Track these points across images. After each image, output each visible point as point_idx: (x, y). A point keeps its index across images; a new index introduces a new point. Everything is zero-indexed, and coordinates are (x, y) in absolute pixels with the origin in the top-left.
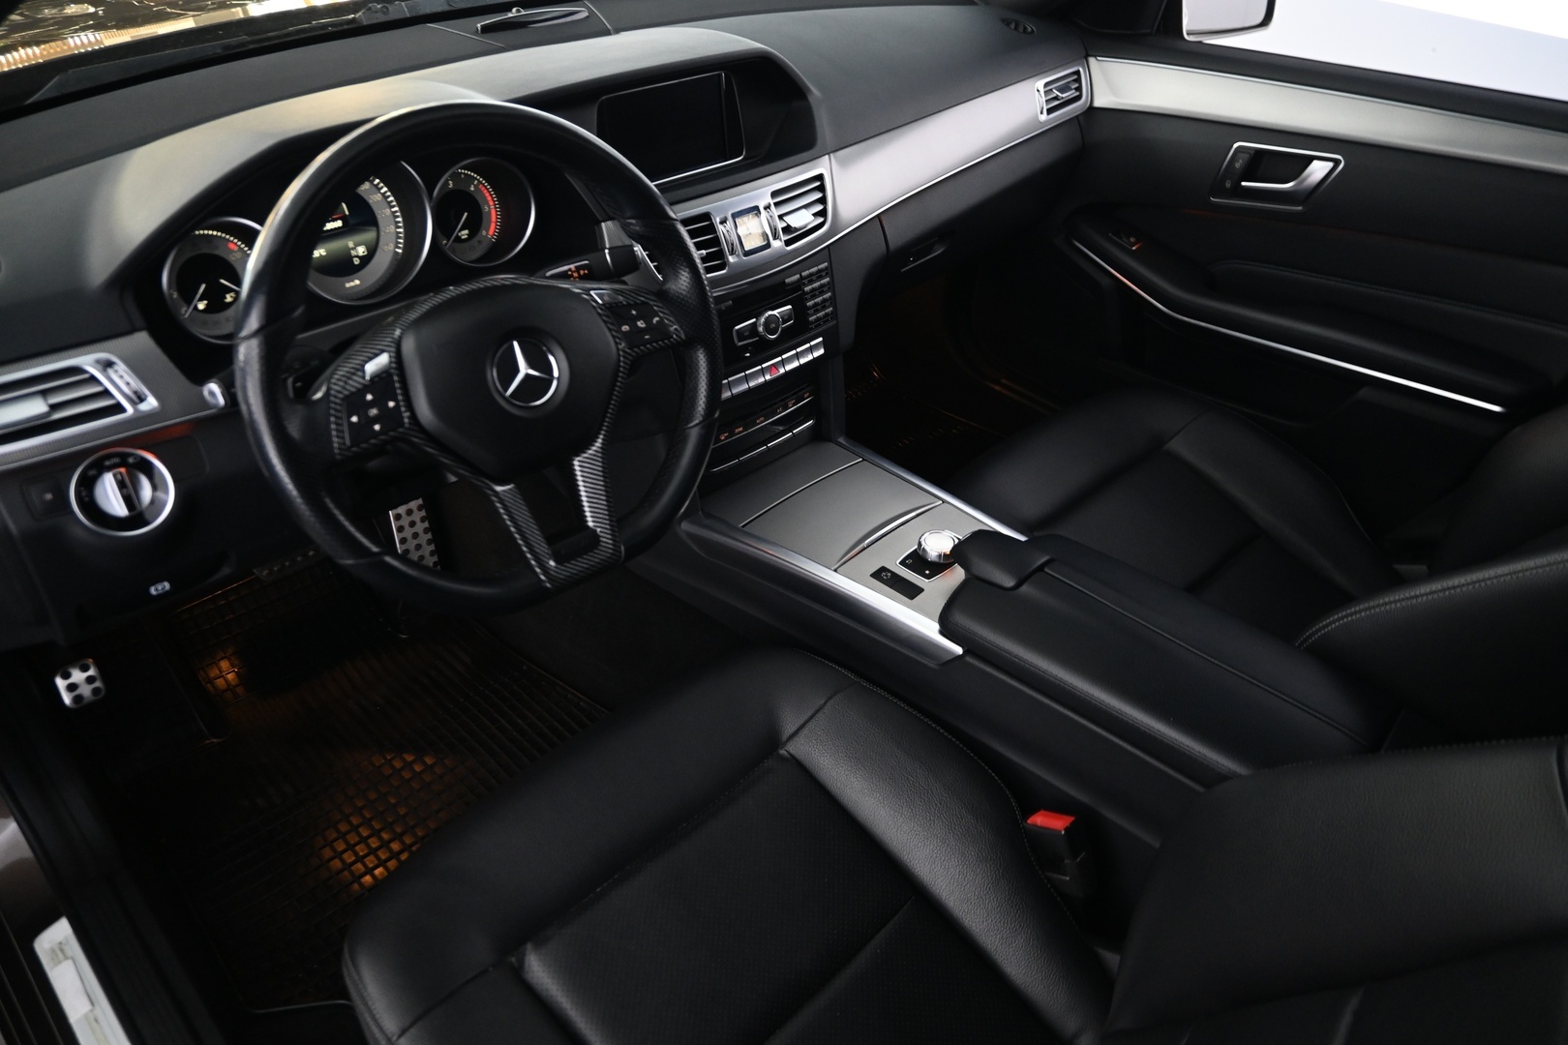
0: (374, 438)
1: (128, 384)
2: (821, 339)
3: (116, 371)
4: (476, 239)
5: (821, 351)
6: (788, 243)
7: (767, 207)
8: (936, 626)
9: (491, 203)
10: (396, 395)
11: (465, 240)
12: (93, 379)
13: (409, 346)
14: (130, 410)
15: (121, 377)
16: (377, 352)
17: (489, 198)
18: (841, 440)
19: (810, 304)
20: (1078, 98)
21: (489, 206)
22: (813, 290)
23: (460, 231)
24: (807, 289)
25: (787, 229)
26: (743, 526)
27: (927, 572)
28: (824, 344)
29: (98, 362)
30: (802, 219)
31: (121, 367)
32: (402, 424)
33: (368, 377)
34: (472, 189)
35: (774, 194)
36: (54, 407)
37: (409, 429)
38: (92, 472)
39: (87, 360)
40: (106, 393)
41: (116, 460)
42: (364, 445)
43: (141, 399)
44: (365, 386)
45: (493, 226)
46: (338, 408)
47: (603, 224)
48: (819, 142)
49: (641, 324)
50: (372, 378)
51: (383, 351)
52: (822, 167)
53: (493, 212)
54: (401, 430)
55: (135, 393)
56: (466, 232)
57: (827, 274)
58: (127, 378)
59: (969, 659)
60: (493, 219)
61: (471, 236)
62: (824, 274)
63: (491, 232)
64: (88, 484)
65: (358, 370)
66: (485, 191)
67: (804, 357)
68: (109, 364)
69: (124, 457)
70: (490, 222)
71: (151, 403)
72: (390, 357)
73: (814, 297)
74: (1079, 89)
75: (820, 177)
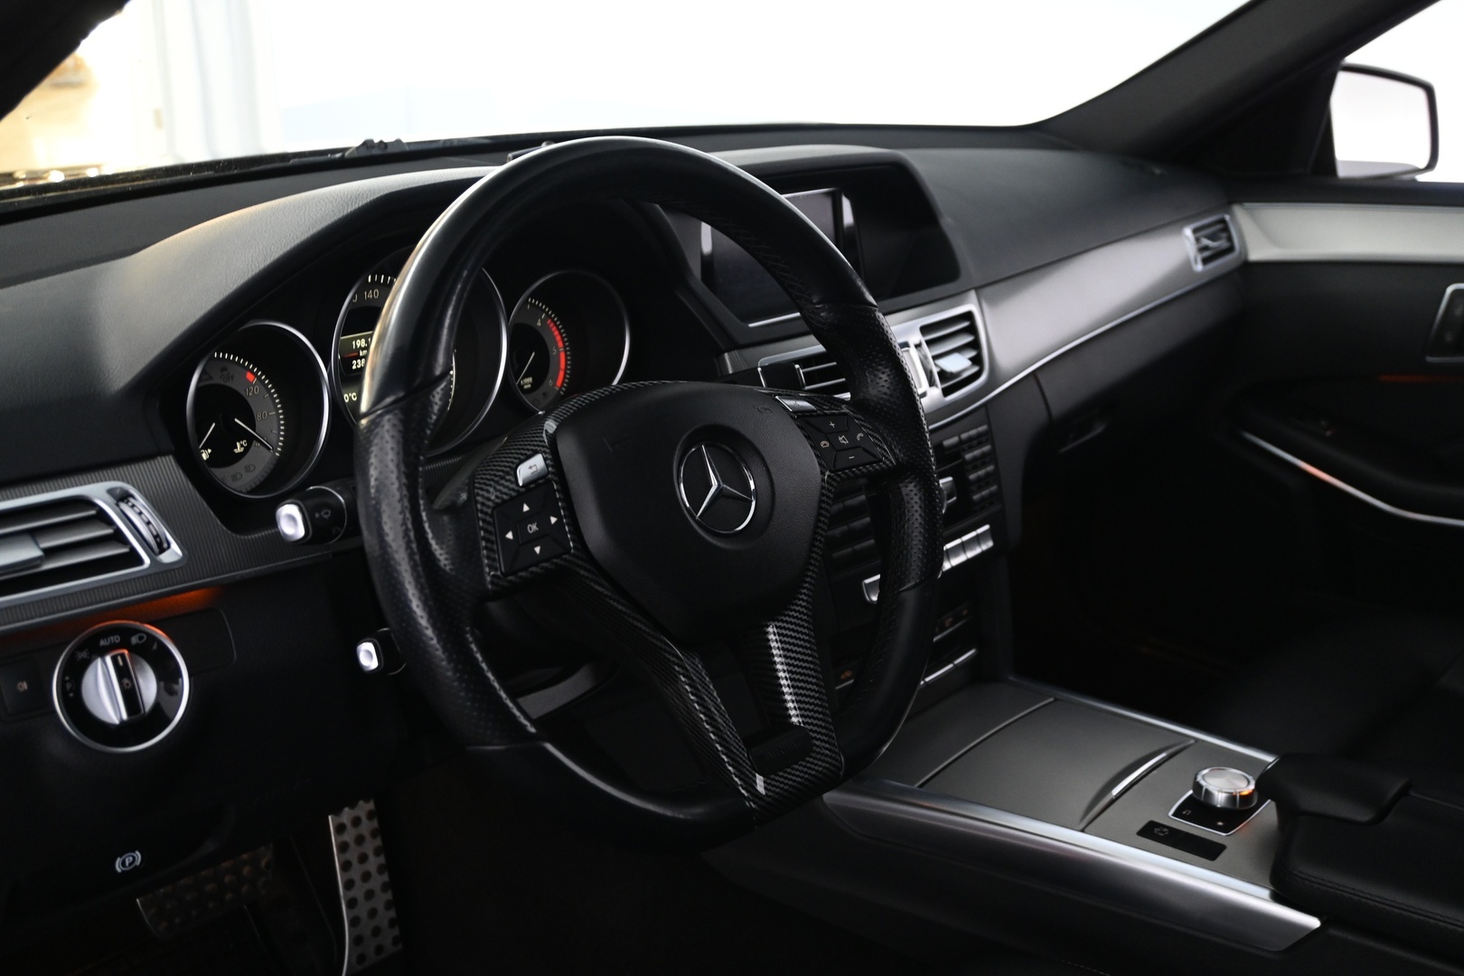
0: (536, 565)
1: (148, 523)
2: (986, 527)
3: (133, 506)
4: (542, 389)
5: (990, 544)
6: (946, 392)
7: (918, 346)
8: (1265, 893)
9: (560, 344)
10: (559, 509)
11: (528, 391)
12: (102, 517)
13: (568, 448)
14: (147, 561)
15: (140, 513)
16: (530, 453)
17: (558, 338)
18: (1011, 678)
19: (972, 477)
20: (1231, 249)
21: (557, 348)
22: (975, 459)
23: (522, 379)
24: (968, 456)
25: (944, 375)
26: (921, 786)
27: (1220, 824)
28: (992, 534)
29: (111, 492)
30: (958, 363)
31: (140, 501)
32: (568, 551)
33: (521, 484)
34: (539, 324)
35: (925, 330)
36: (50, 553)
37: (574, 555)
38: (83, 655)
39: (97, 491)
40: (118, 537)
41: (116, 639)
42: (522, 574)
43: (162, 546)
44: (520, 494)
45: (561, 374)
46: (488, 519)
47: (726, 355)
48: (963, 272)
49: (842, 440)
50: (526, 485)
51: (535, 453)
52: (970, 305)
53: (562, 356)
54: (566, 556)
55: (156, 537)
56: (529, 380)
57: (987, 440)
58: (148, 515)
59: (1333, 932)
60: (563, 365)
61: (535, 386)
62: (983, 439)
63: (559, 382)
64: (75, 673)
65: (508, 473)
66: (554, 328)
67: (971, 549)
68: (123, 497)
69: (126, 633)
70: (559, 369)
71: (174, 553)
72: (545, 459)
73: (976, 468)
74: (1230, 239)
75: (968, 316)
